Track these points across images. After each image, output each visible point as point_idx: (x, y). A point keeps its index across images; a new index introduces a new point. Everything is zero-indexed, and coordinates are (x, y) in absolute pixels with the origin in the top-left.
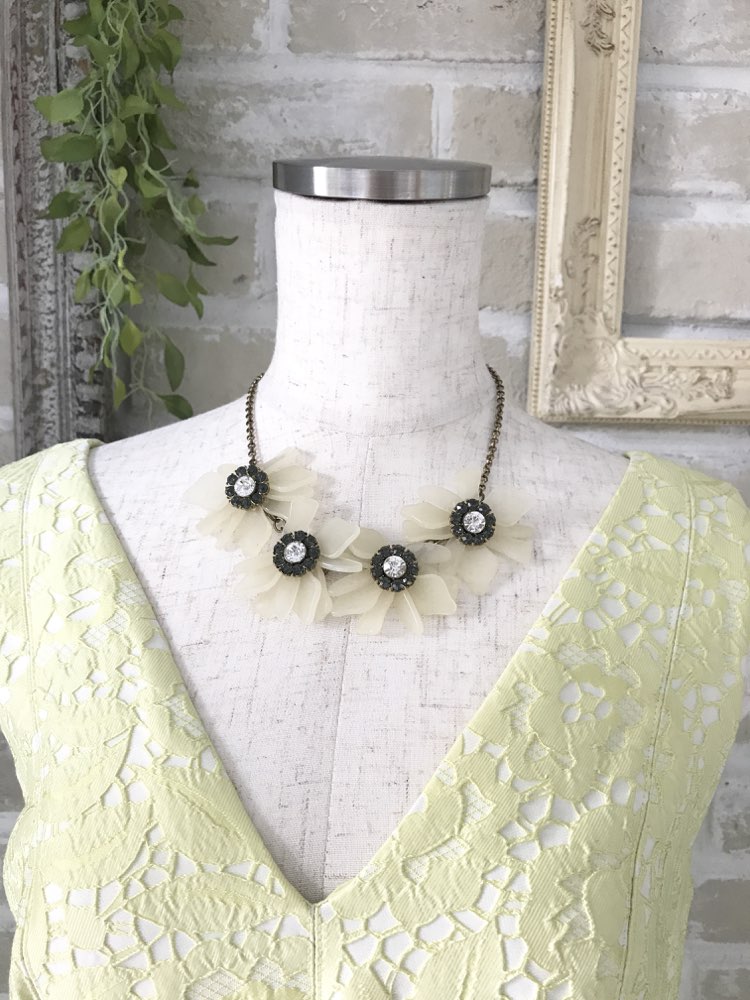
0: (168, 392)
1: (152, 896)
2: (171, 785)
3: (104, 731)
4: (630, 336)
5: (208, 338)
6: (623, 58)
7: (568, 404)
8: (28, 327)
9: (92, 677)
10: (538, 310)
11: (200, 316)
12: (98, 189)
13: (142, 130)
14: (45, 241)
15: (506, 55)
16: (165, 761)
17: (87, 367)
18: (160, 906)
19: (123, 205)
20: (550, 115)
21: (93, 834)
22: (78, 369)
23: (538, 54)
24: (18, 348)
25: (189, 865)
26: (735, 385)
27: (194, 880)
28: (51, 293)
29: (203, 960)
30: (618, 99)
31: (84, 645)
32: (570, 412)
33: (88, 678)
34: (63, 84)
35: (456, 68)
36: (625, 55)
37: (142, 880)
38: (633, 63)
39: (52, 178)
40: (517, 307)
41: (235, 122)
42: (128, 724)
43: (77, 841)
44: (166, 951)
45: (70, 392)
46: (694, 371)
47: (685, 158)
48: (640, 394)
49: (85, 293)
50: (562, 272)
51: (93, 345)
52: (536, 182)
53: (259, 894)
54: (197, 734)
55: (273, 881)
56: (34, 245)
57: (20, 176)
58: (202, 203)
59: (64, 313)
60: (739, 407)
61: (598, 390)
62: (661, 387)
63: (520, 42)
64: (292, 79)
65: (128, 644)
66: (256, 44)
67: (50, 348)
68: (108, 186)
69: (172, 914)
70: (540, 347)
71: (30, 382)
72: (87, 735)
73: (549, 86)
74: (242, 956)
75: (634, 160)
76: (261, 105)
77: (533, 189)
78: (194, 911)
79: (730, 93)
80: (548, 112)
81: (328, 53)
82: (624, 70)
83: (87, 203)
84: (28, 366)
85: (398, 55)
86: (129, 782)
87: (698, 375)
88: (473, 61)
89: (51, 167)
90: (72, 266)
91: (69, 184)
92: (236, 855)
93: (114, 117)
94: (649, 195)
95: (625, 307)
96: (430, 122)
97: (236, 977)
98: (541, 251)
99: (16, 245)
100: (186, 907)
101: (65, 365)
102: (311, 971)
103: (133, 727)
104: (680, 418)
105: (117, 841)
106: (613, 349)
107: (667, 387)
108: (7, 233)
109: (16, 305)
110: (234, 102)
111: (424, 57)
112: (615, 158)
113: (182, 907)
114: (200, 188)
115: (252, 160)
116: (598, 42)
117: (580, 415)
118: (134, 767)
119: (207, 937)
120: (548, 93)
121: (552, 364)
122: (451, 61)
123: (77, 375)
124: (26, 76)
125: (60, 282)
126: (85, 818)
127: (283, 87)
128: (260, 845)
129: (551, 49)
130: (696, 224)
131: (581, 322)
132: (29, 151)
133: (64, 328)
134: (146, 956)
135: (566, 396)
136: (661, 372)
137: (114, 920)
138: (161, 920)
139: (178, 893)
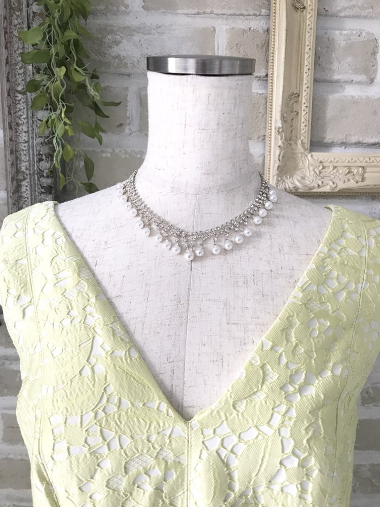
0: (86, 181)
1: (109, 418)
2: (116, 365)
3: (78, 340)
4: (314, 151)
5: (104, 155)
6: (310, 13)
7: (285, 185)
8: (14, 150)
9: (70, 314)
10: (269, 139)
11: (101, 144)
12: (49, 79)
13: (72, 47)
14: (22, 106)
15: (251, 13)
16: (111, 354)
17: (46, 169)
18: (113, 423)
19: (63, 86)
20: (274, 42)
21: (77, 390)
22: (41, 170)
23: (268, 11)
24: (9, 160)
25: (126, 403)
26: (366, 175)
27: (129, 410)
28: (25, 132)
29: (134, 449)
30: (307, 33)
31: (64, 298)
32: (286, 189)
33: (68, 314)
34: (31, 25)
35: (226, 18)
36: (311, 12)
37: (104, 410)
38: (314, 15)
39: (25, 73)
40: (259, 138)
41: (117, 46)
42: (91, 336)
43: (68, 394)
44: (116, 445)
45: (36, 182)
46: (346, 168)
47: (340, 63)
48: (319, 180)
49: (44, 132)
50: (281, 120)
51: (48, 158)
52: (267, 76)
53: (161, 417)
54: (127, 340)
55: (167, 410)
56: (16, 108)
57: (9, 72)
58: (101, 87)
59: (33, 142)
60: (368, 186)
61: (299, 178)
62: (330, 176)
63: (258, 5)
64: (145, 24)
65: (87, 297)
66: (127, 6)
67: (25, 160)
68: (56, 76)
69: (119, 427)
70: (270, 158)
71: (16, 178)
72: (69, 342)
73: (273, 27)
74: (153, 446)
75: (315, 64)
76: (129, 37)
77: (265, 79)
78: (129, 424)
79: (361, 31)
80: (273, 40)
81: (163, 10)
82: (310, 19)
83: (44, 86)
84: (15, 170)
85: (198, 12)
86: (93, 364)
87: (348, 170)
88: (235, 15)
89: (25, 68)
90: (37, 118)
91: (35, 76)
92: (149, 398)
93: (58, 41)
94: (322, 82)
95: (311, 138)
96: (214, 46)
97: (149, 457)
98: (270, 110)
99: (7, 108)
100: (125, 423)
101: (33, 169)
102: (186, 454)
103: (94, 337)
104: (339, 191)
105: (90, 393)
106: (306, 158)
107: (332, 176)
108: (2, 102)
109: (8, 138)
110: (116, 35)
112: (306, 63)
113: (123, 423)
114: (99, 79)
115: (126, 65)
116: (298, 5)
117: (291, 191)
118: (96, 357)
119: (136, 437)
120: (273, 30)
121: (277, 166)
122: (224, 15)
123: (40, 173)
124: (11, 22)
125: (30, 126)
126: (71, 382)
127: (140, 28)
128: (161, 393)
129: (274, 8)
130: (345, 96)
131: (290, 144)
132: (13, 60)
133: (33, 150)
134: (106, 447)
135: (284, 181)
136: (329, 169)
137: (90, 430)
138: (114, 430)
139: (121, 416)
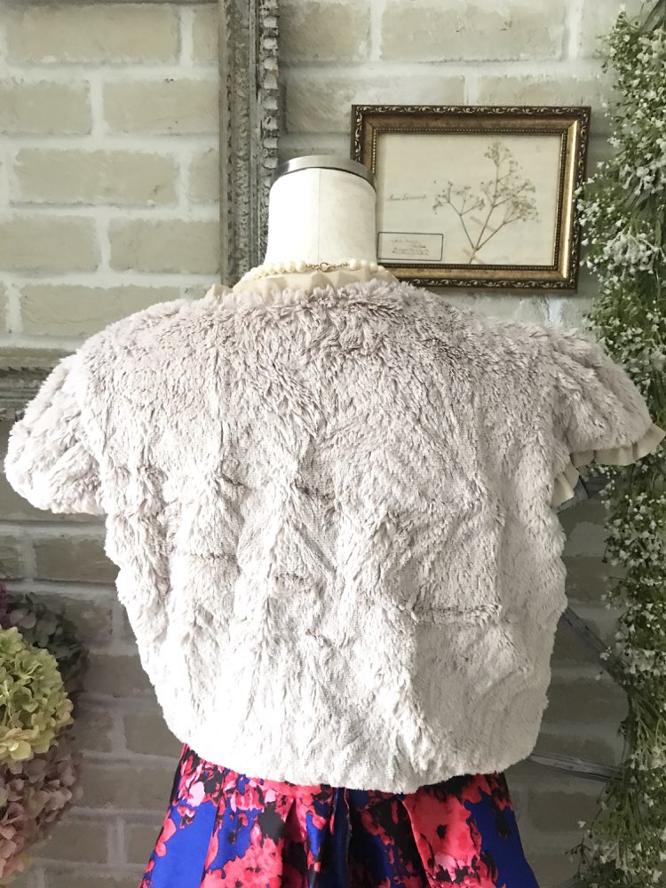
111: (460, 60)
